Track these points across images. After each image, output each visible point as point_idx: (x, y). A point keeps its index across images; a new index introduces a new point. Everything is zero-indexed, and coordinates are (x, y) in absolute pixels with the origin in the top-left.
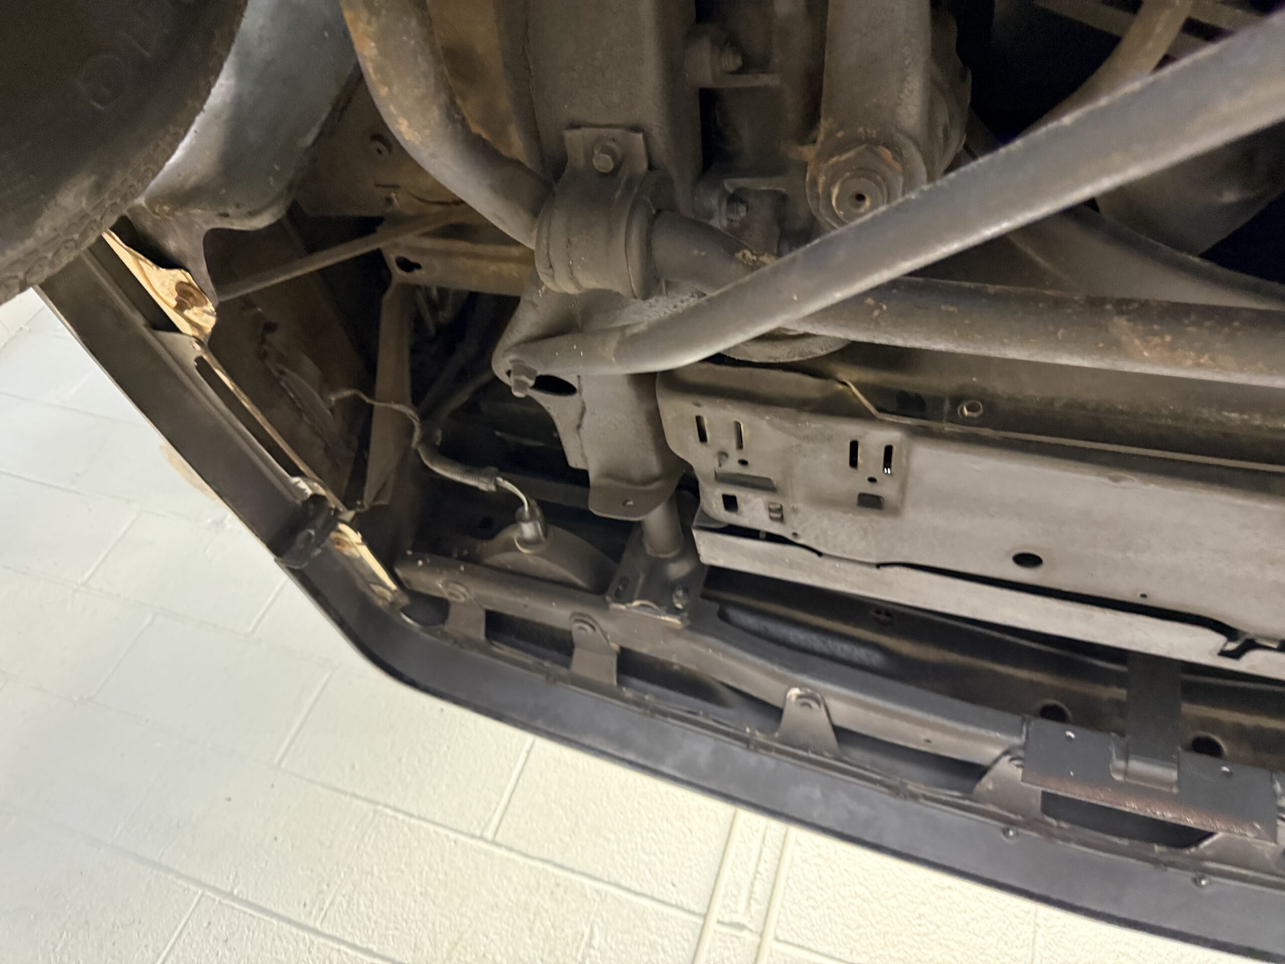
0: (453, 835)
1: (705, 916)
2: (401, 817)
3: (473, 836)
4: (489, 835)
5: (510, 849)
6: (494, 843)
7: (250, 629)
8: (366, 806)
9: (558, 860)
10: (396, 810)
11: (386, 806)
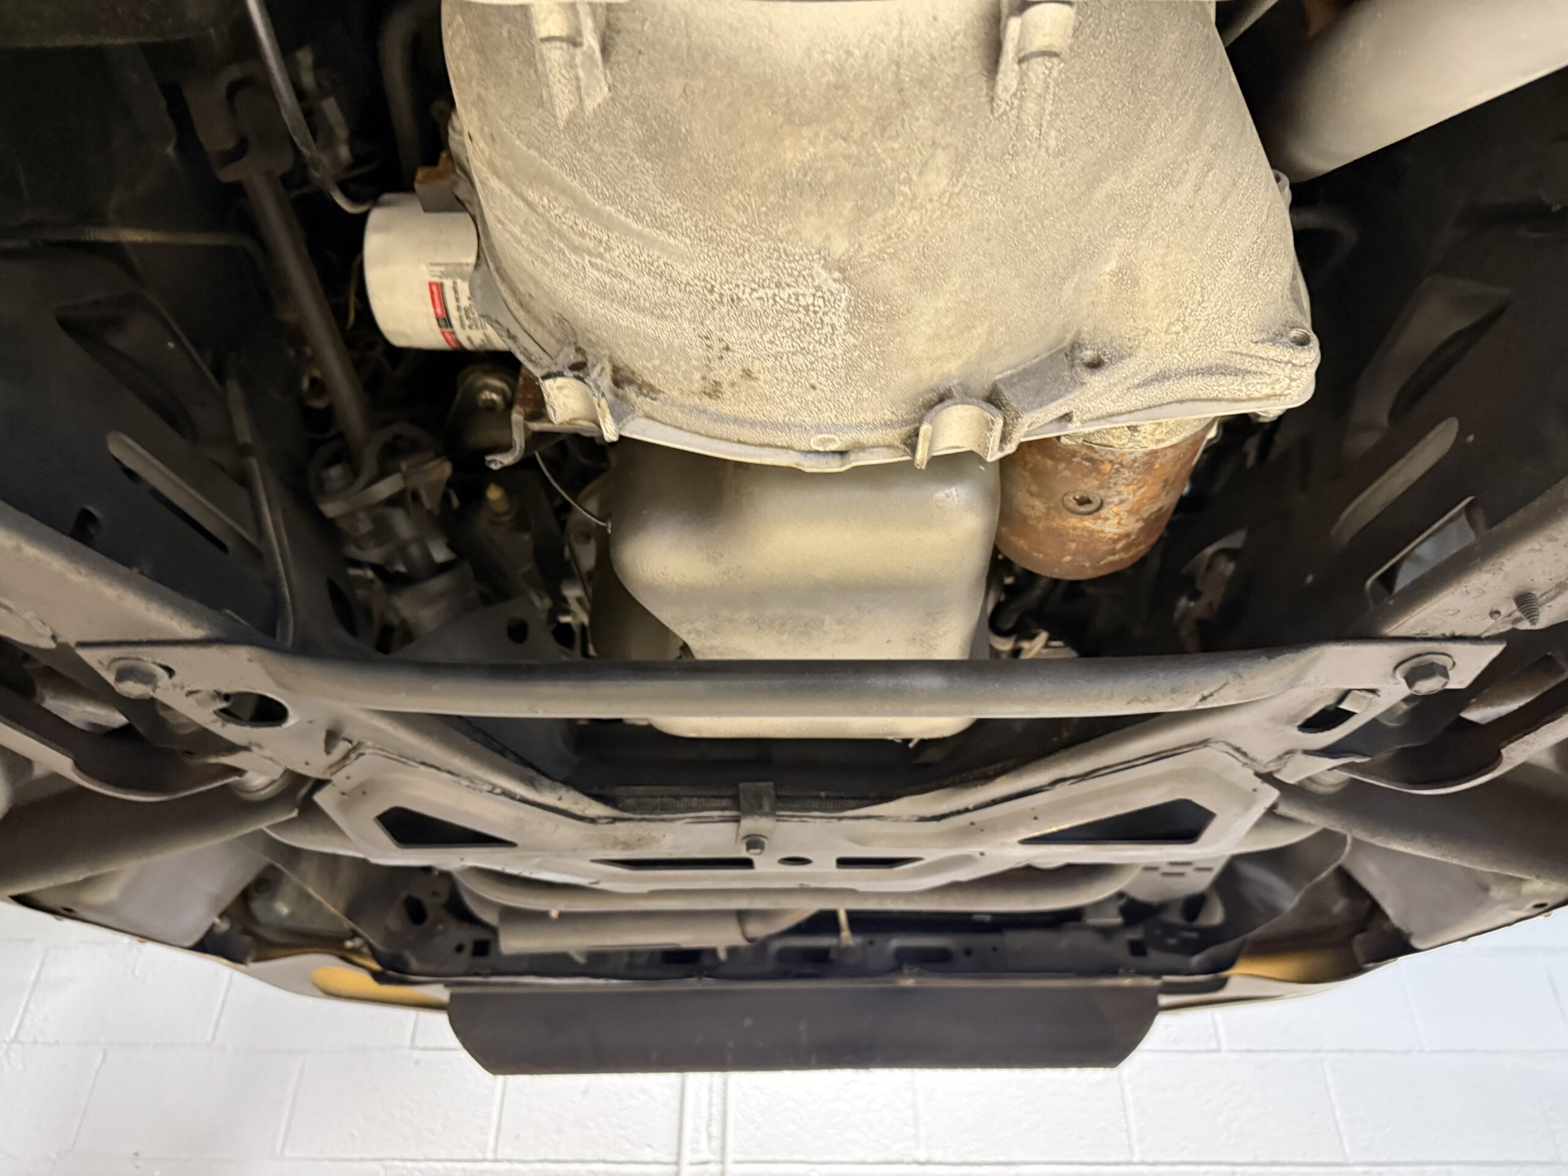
0: (458, 1165)
1: (677, 1163)
2: (409, 1164)
3: (475, 1161)
4: (490, 1155)
5: (510, 1161)
6: (496, 1161)
7: (209, 1037)
8: (374, 1166)
9: (553, 1157)
10: (403, 1160)
11: (393, 1159)
